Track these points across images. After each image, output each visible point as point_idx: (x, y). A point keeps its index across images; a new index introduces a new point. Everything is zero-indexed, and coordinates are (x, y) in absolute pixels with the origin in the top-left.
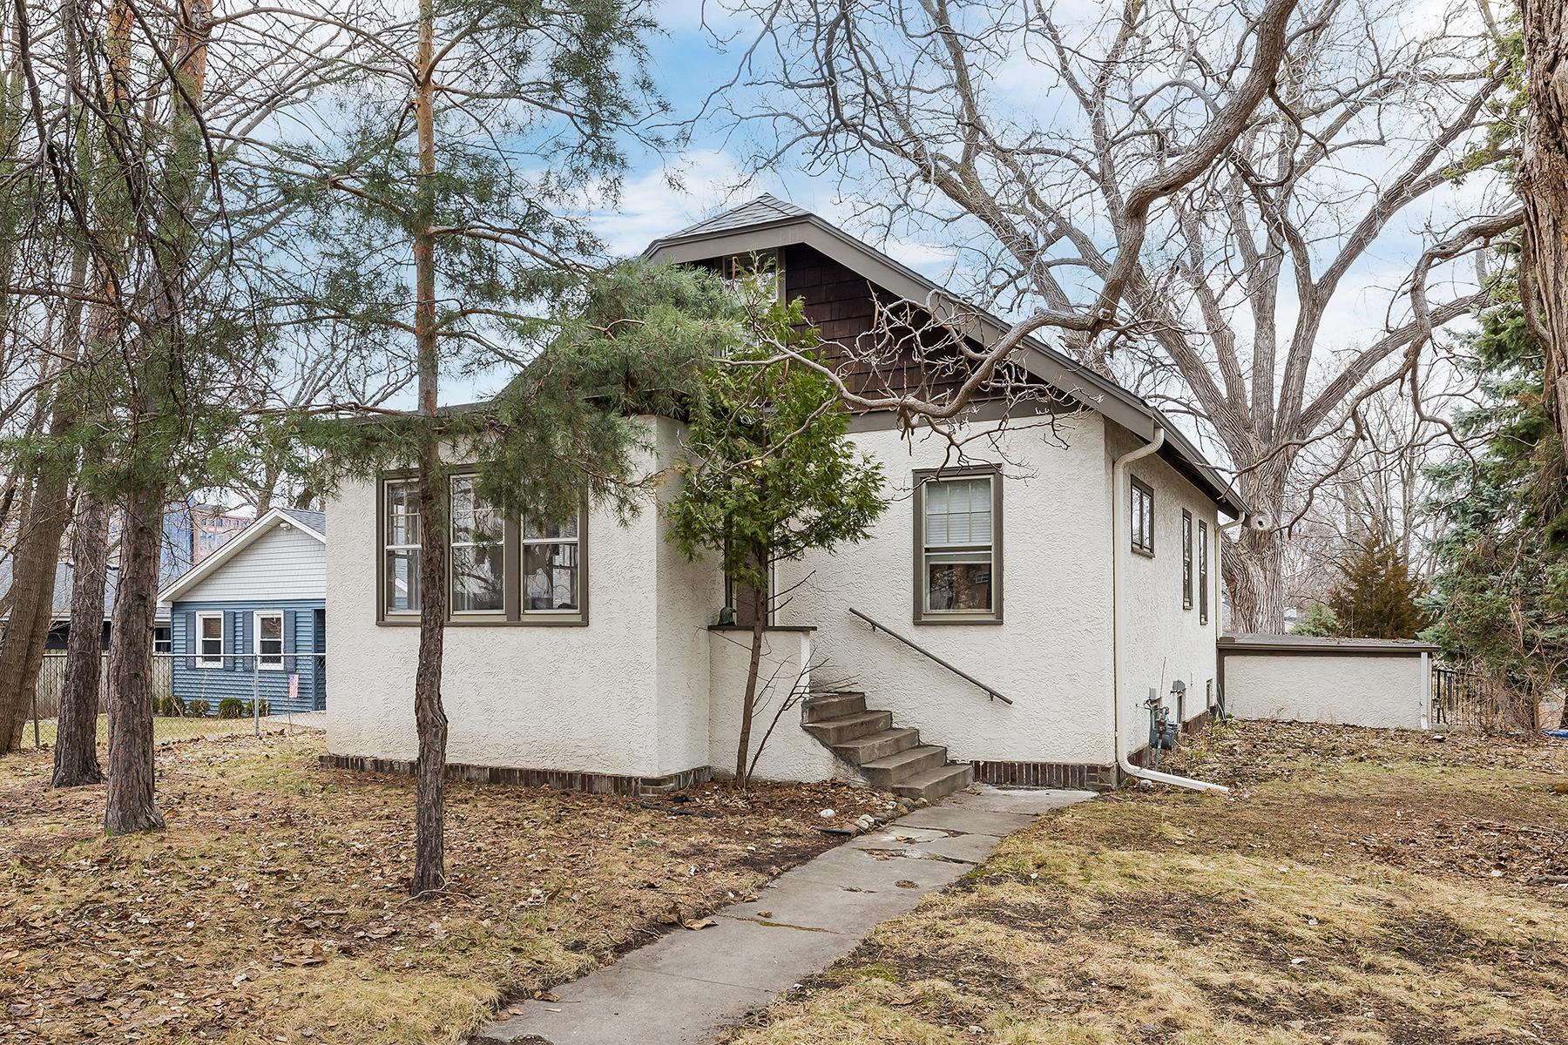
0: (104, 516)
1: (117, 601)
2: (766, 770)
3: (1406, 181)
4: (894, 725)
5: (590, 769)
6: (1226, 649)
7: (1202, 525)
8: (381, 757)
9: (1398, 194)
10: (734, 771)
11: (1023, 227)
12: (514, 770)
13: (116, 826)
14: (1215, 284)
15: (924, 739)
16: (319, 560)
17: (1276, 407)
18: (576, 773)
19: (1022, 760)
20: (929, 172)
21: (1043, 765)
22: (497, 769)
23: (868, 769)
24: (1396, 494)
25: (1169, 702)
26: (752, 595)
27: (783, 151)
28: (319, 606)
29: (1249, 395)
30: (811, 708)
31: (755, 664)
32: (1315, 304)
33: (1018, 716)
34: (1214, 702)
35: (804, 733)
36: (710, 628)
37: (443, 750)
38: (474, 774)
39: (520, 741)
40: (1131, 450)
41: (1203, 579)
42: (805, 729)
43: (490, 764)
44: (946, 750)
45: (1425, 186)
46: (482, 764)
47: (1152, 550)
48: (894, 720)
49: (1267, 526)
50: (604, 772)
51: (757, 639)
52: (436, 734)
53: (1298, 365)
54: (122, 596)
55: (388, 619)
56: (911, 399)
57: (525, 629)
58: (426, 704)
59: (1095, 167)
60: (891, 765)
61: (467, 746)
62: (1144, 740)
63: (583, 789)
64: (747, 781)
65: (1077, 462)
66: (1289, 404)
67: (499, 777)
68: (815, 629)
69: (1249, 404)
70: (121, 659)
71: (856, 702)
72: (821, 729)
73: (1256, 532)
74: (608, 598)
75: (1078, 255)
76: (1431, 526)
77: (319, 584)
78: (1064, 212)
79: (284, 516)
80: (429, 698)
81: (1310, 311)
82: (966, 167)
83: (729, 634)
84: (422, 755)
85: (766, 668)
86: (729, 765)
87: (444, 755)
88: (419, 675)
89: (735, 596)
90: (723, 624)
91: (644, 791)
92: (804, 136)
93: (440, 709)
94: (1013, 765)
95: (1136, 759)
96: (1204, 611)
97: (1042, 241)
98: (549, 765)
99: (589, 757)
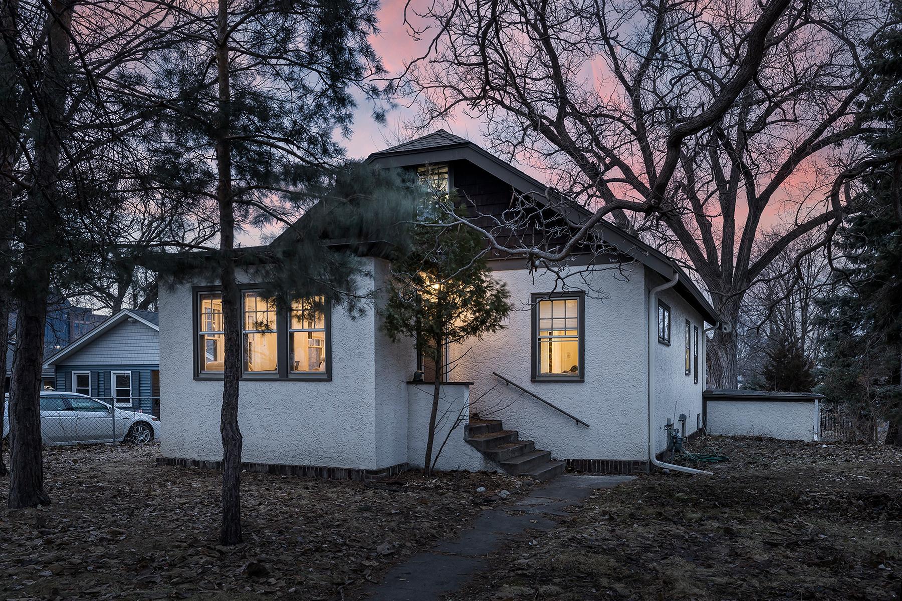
0: (5, 310)
1: (14, 363)
2: (443, 464)
3: (808, 143)
4: (520, 439)
5: (333, 465)
6: (708, 397)
7: (696, 328)
8: (198, 459)
9: (804, 150)
10: (423, 465)
11: (592, 159)
12: (285, 466)
13: (16, 503)
14: (701, 196)
15: (537, 447)
16: (154, 341)
17: (735, 265)
18: (325, 468)
19: (595, 458)
20: (537, 124)
21: (607, 461)
22: (273, 465)
23: (505, 464)
24: (798, 314)
25: (677, 425)
26: (434, 364)
27: (449, 108)
28: (156, 369)
29: (720, 258)
30: (470, 429)
31: (435, 404)
32: (757, 209)
33: (592, 433)
34: (701, 426)
35: (466, 444)
36: (408, 383)
37: (240, 454)
38: (259, 469)
39: (287, 449)
40: (659, 285)
41: (696, 358)
42: (467, 441)
43: (269, 463)
44: (550, 453)
45: (819, 146)
46: (264, 463)
47: (669, 341)
48: (520, 436)
49: (728, 330)
50: (342, 467)
51: (437, 390)
52: (235, 445)
53: (747, 242)
54: (18, 359)
55: (201, 376)
56: (536, 250)
57: (291, 383)
58: (228, 427)
59: (634, 127)
60: (519, 461)
61: (254, 452)
62: (665, 447)
63: (329, 477)
64: (432, 471)
65: (628, 291)
66: (742, 264)
67: (275, 470)
68: (472, 384)
69: (720, 264)
70: (18, 399)
71: (497, 426)
72: (476, 441)
73: (723, 333)
74: (344, 364)
75: (624, 177)
76: (816, 332)
77: (155, 355)
78: (615, 152)
79: (130, 314)
80: (230, 423)
81: (755, 212)
82: (559, 123)
83: (420, 386)
84: (225, 458)
85: (443, 406)
86: (421, 462)
87: (240, 457)
88: (223, 409)
89: (423, 364)
90: (416, 380)
91: (367, 478)
92: (462, 100)
93: (238, 430)
94: (590, 461)
95: (660, 457)
96: (696, 376)
97: (602, 168)
98: (306, 463)
99: (332, 458)
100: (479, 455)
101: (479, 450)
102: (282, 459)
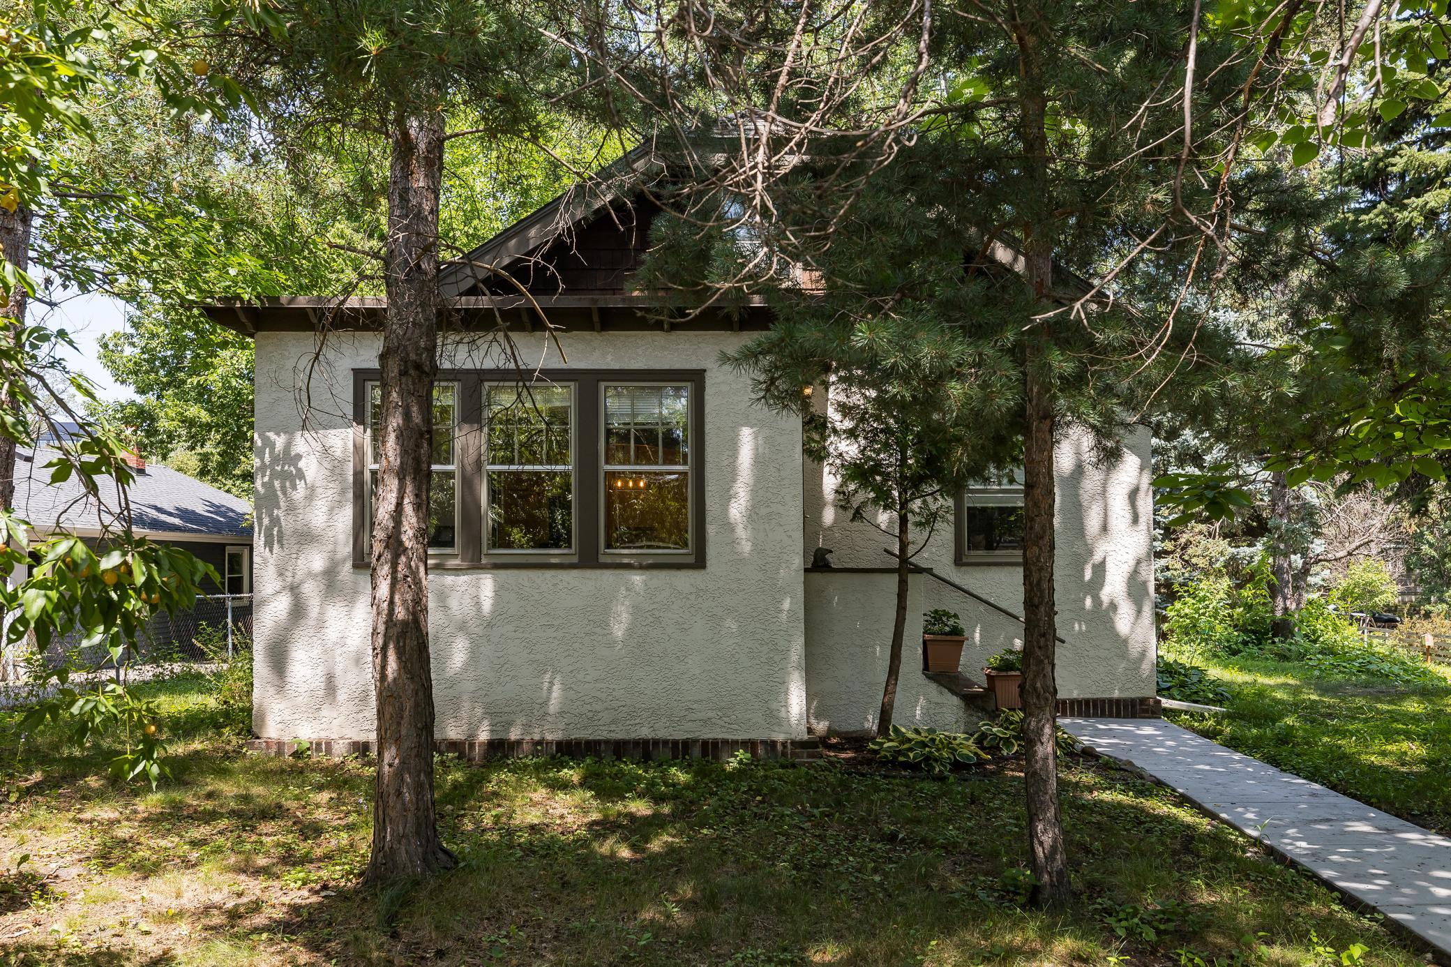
10: (874, 729)
35: (927, 681)
42: (928, 677)
55: (369, 559)
57: (608, 573)
86: (871, 722)
90: (819, 566)
98: (645, 733)
99: (706, 722)
100: (955, 700)
101: (954, 693)
102: (586, 728)
